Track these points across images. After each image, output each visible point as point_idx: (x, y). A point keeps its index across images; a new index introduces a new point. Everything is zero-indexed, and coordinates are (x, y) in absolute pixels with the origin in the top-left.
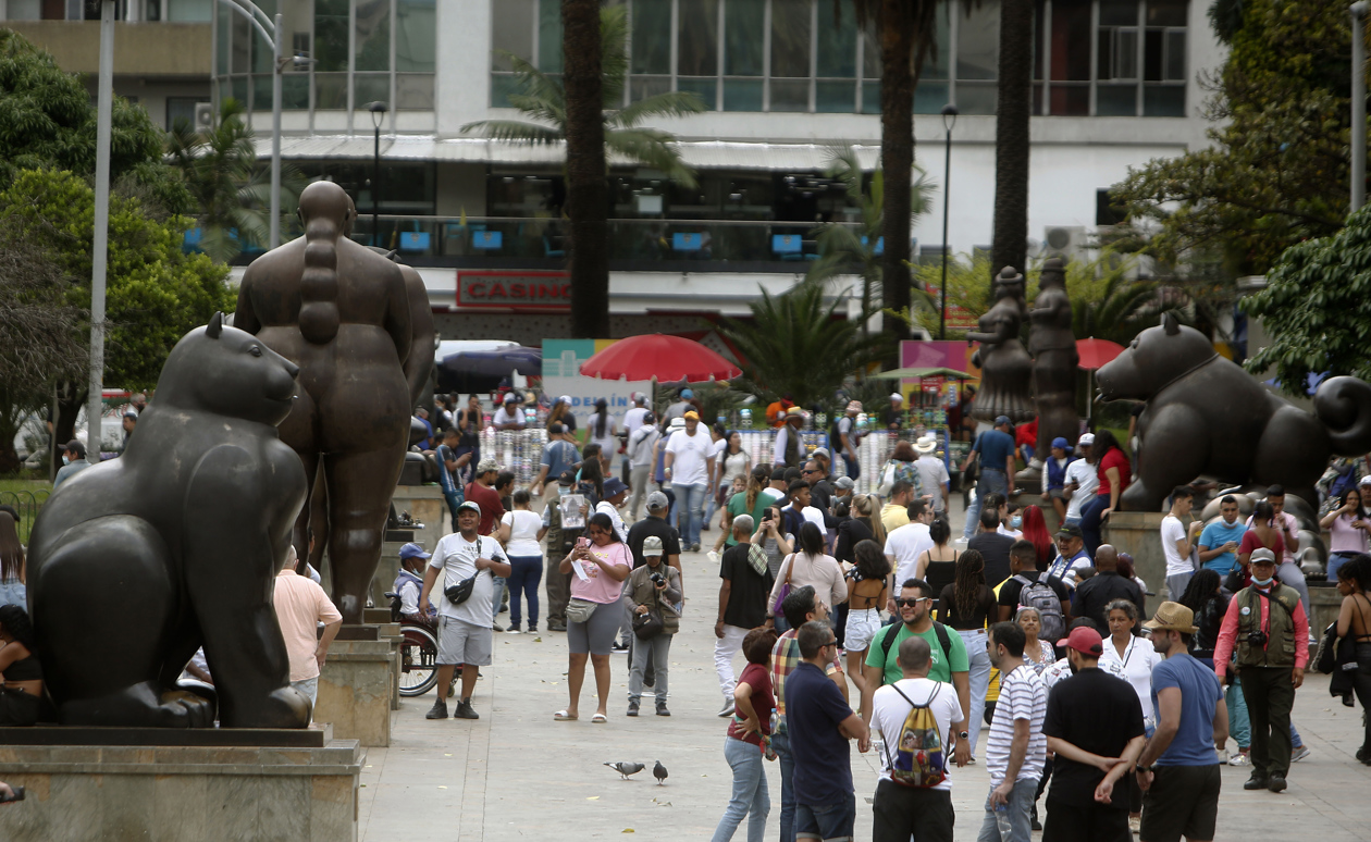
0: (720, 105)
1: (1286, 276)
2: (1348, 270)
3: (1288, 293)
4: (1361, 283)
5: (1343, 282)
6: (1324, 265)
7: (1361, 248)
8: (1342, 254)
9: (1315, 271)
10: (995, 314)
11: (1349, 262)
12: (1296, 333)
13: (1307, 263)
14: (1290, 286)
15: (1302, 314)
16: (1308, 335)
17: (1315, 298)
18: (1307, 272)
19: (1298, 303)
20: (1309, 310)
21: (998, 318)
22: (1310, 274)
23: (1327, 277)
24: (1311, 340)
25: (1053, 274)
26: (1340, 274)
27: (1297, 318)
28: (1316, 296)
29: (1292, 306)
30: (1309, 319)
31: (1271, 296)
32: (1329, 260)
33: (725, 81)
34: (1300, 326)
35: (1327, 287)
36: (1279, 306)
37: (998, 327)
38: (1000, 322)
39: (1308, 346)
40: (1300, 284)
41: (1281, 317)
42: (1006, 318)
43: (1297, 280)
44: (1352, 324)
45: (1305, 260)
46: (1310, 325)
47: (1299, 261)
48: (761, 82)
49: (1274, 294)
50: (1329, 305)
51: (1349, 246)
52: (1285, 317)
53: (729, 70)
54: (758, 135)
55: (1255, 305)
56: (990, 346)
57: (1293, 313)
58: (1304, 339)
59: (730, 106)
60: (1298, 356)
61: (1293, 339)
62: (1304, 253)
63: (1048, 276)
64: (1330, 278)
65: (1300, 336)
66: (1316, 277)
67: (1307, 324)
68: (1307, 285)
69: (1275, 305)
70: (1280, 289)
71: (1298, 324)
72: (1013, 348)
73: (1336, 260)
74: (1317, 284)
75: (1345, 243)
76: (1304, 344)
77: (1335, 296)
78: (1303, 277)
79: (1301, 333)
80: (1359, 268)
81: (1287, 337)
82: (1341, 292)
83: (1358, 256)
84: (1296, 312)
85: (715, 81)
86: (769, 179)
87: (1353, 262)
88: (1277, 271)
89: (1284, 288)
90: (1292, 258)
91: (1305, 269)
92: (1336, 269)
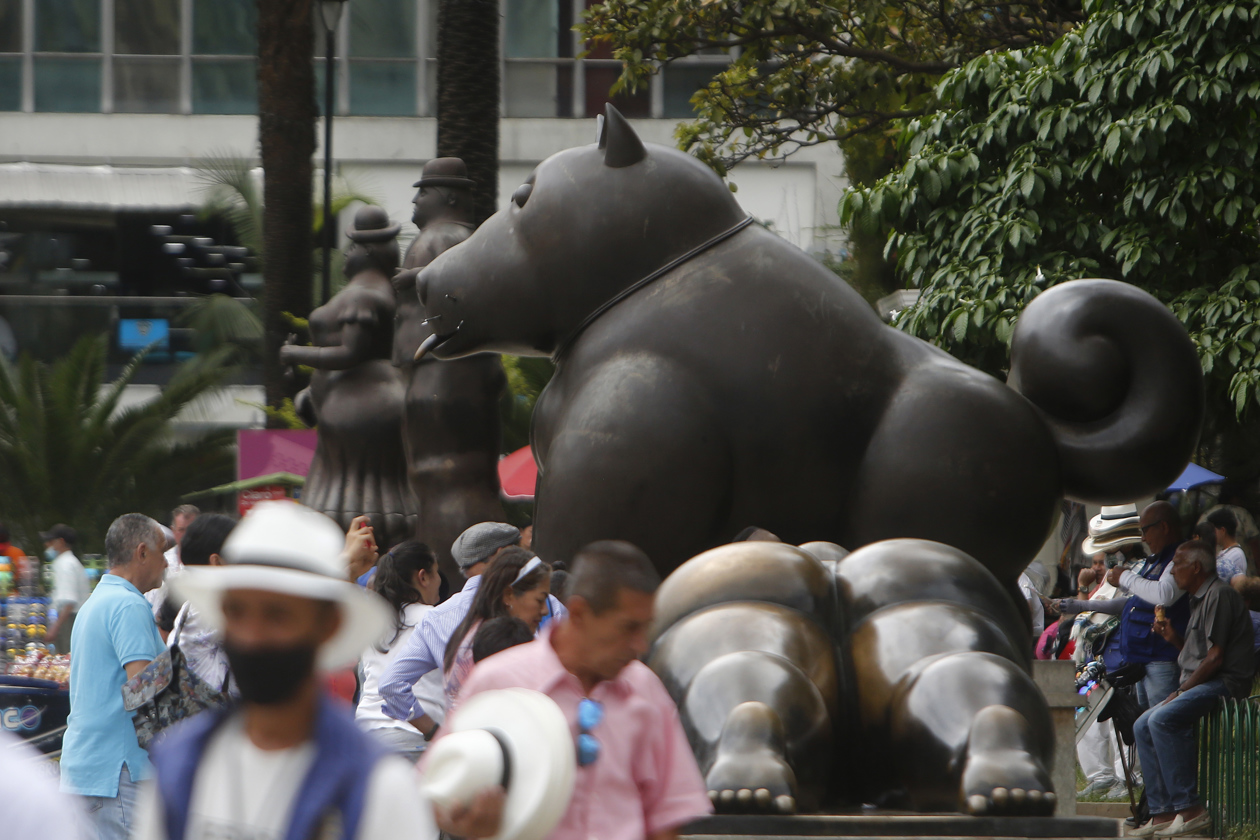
0: (28, 102)
1: (946, 135)
2: (1094, 116)
3: (953, 174)
4: (1125, 142)
5: (1081, 143)
6: (1039, 104)
7: (1122, 60)
8: (1079, 77)
9: (1014, 121)
10: (342, 306)
11: (1095, 95)
12: (976, 266)
13: (995, 106)
14: (958, 159)
15: (986, 222)
16: (1003, 272)
17: (1018, 183)
18: (995, 125)
19: (976, 198)
20: (1000, 215)
21: (348, 313)
22: (1003, 129)
23: (1043, 133)
24: (1009, 284)
25: (443, 192)
26: (1074, 127)
27: (974, 233)
28: (1021, 179)
29: (964, 205)
30: (1004, 233)
31: (912, 184)
32: (1047, 93)
33: (36, 61)
34: (982, 253)
35: (1044, 156)
36: (933, 206)
37: (348, 332)
38: (352, 321)
39: (1002, 298)
40: (981, 156)
41: (938, 234)
42: (365, 314)
43: (973, 143)
44: (1105, 243)
45: (992, 99)
46: (1007, 246)
47: (977, 100)
48: (98, 63)
49: (920, 177)
50: (1048, 202)
51: (1094, 56)
52: (948, 233)
53: (41, 43)
54: (93, 150)
55: (876, 207)
56: (333, 374)
57: (964, 223)
58: (992, 281)
59: (45, 104)
60: (979, 320)
61: (967, 282)
62: (990, 79)
63: (433, 194)
64: (1051, 137)
65: (984, 274)
66: (1021, 134)
67: (999, 247)
68: (996, 157)
69: (925, 204)
70: (935, 166)
71: (978, 247)
72: (384, 378)
73: (1065, 92)
74: (1021, 151)
75: (1084, 52)
76: (993, 292)
77: (1065, 178)
78: (988, 136)
79: (984, 269)
80: (1121, 108)
81: (951, 279)
82: (1081, 168)
83: (1116, 81)
84: (972, 218)
85: (19, 62)
86: (110, 224)
87: (1104, 96)
88: (927, 125)
89: (944, 164)
90: (959, 95)
91: (994, 117)
92: (1066, 114)
